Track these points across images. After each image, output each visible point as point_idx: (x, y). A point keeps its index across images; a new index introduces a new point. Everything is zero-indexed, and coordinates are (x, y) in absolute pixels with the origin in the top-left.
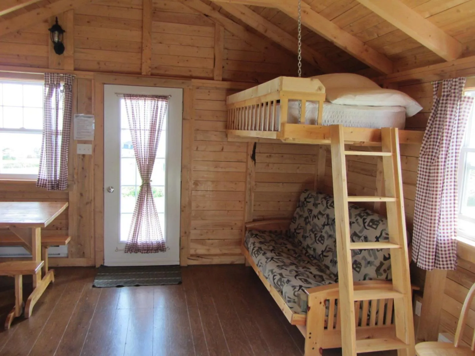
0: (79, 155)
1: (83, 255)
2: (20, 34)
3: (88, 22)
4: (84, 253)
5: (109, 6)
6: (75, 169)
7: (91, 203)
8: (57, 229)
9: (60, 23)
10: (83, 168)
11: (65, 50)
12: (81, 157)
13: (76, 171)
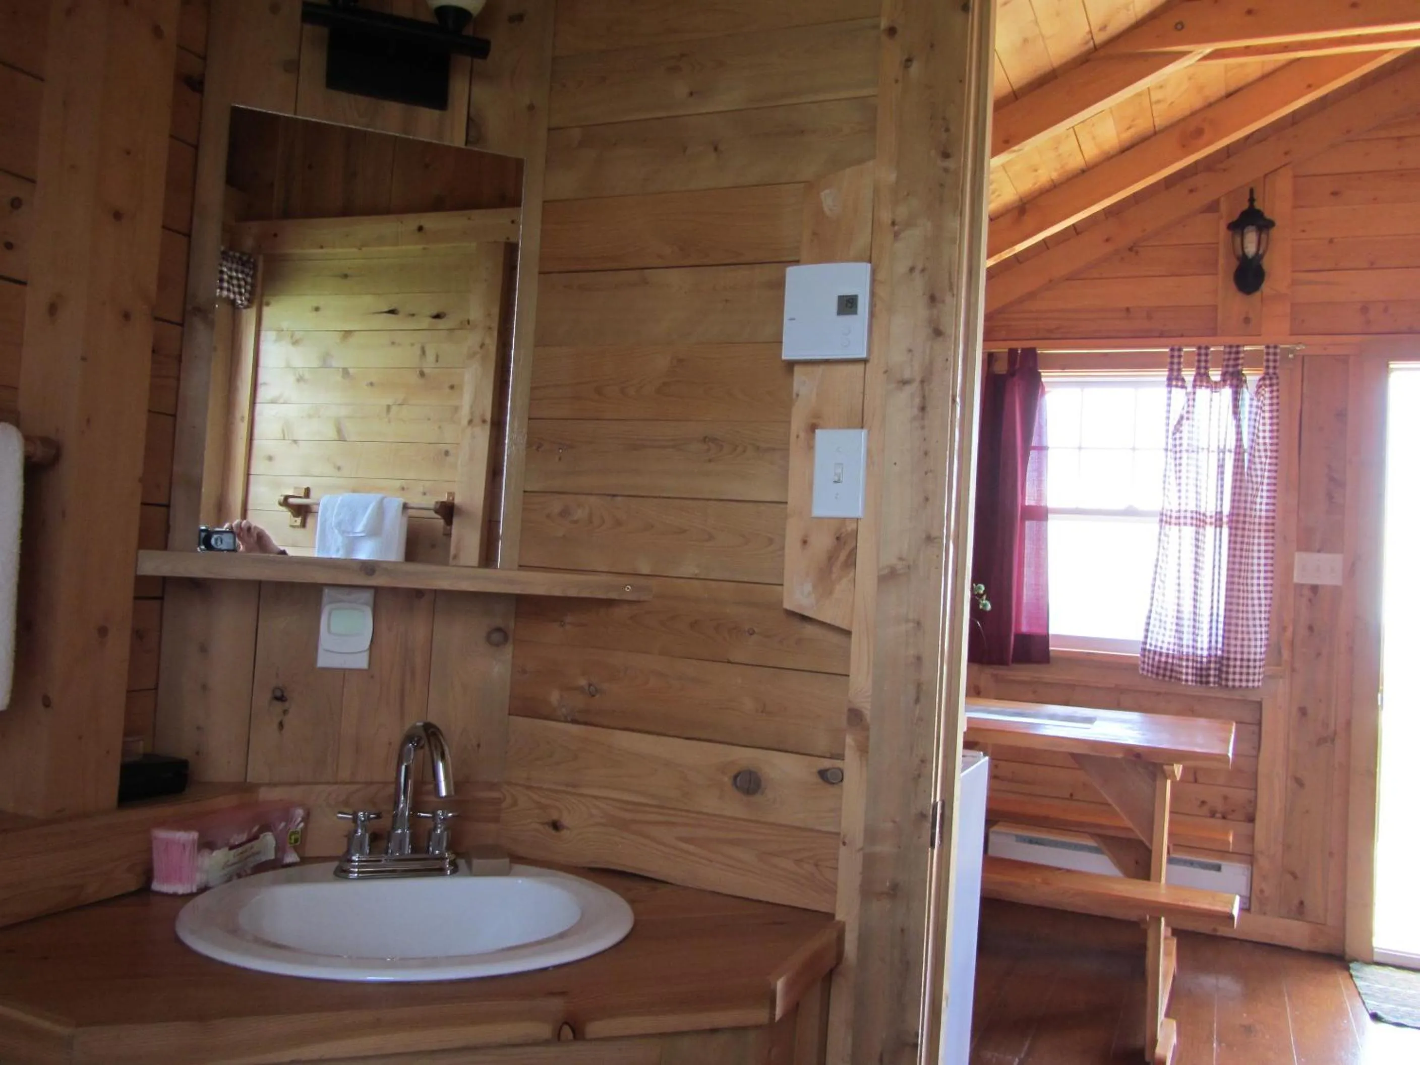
0: (1301, 586)
1: (1300, 911)
2: (1137, 252)
3: (1335, 194)
4: (1302, 903)
5: (1400, 138)
6: (1284, 629)
7: (1333, 740)
8: (1213, 815)
9: (1258, 205)
10: (1311, 628)
11: (1266, 278)
12: (1306, 592)
13: (1289, 634)
